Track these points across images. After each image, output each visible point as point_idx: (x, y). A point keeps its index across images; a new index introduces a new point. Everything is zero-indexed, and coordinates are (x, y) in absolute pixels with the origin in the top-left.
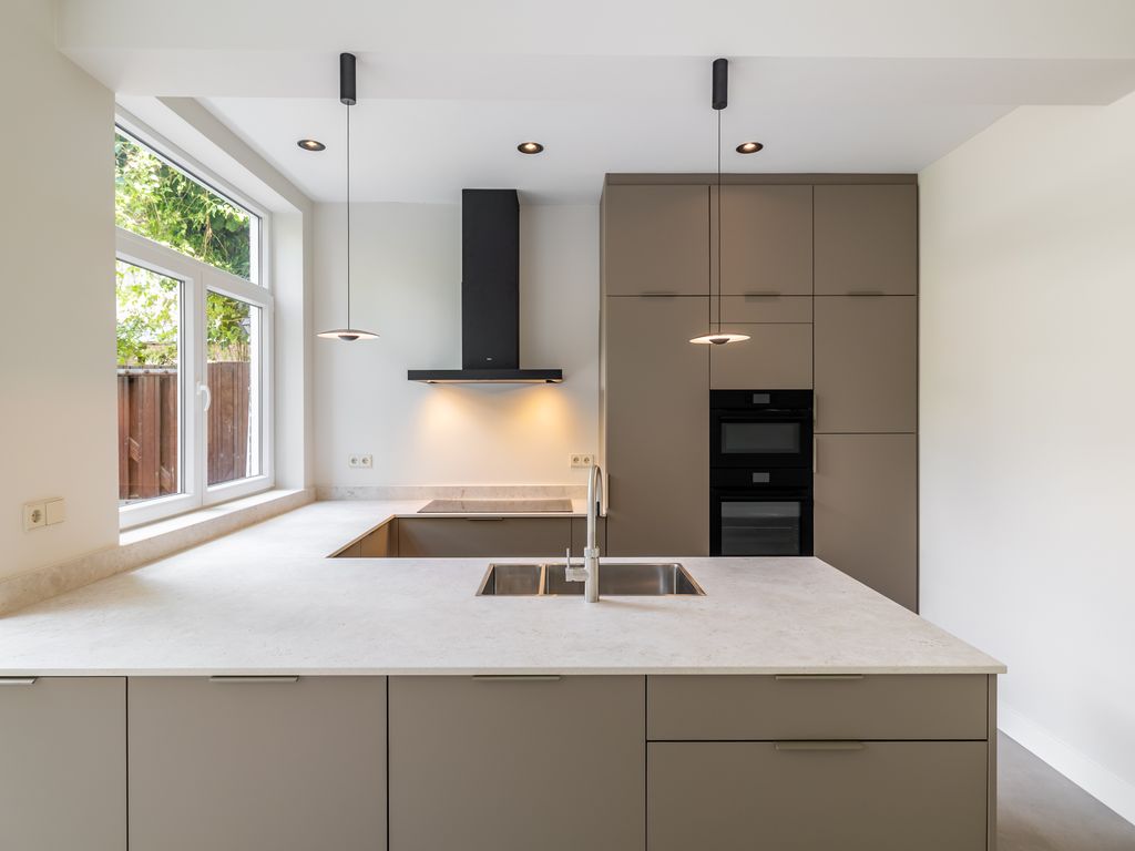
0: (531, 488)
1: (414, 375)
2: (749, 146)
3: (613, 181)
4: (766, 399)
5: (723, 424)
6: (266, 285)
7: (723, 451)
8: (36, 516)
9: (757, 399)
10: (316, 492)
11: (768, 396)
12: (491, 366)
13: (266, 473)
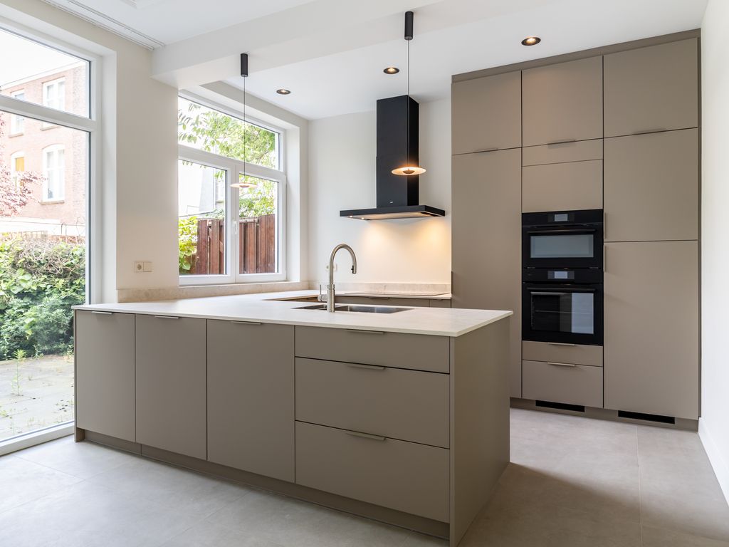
0: (426, 285)
1: (343, 214)
2: (531, 40)
3: (457, 79)
4: (565, 218)
5: (532, 238)
6: (282, 170)
7: (532, 256)
8: (140, 267)
9: (558, 218)
10: (309, 285)
11: (566, 215)
12: (392, 205)
13: (280, 272)
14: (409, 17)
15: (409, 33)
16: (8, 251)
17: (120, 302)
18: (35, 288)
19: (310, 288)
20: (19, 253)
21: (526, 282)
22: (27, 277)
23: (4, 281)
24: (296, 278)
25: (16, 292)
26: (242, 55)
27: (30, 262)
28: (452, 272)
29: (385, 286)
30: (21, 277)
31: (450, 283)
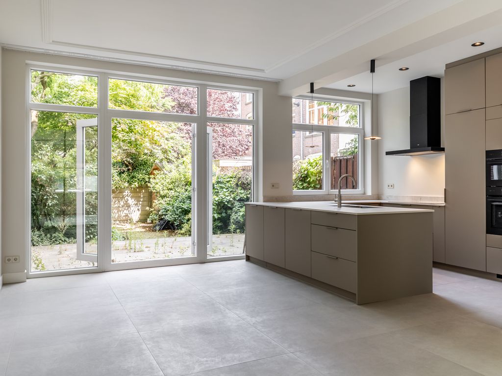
1: (388, 153)
3: (448, 67)
6: (361, 127)
7: (492, 179)
8: (273, 186)
10: (378, 197)
12: (419, 147)
13: (360, 189)
14: (373, 62)
15: (373, 70)
16: (235, 178)
17: (264, 201)
18: (245, 197)
19: (379, 199)
20: (240, 178)
21: (489, 196)
22: (242, 191)
23: (233, 193)
24: (369, 192)
25: (237, 199)
26: (311, 83)
27: (244, 183)
28: (445, 189)
29: (421, 198)
30: (240, 191)
31: (444, 196)
